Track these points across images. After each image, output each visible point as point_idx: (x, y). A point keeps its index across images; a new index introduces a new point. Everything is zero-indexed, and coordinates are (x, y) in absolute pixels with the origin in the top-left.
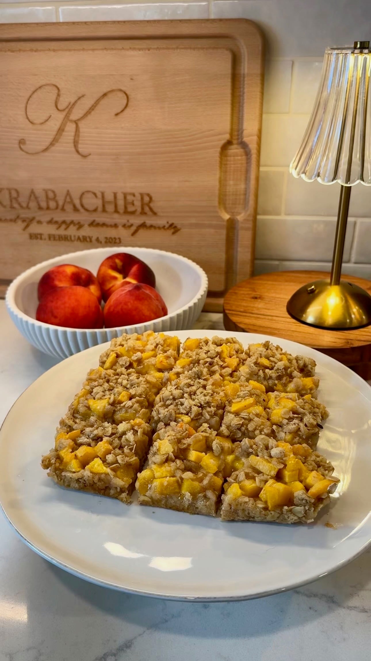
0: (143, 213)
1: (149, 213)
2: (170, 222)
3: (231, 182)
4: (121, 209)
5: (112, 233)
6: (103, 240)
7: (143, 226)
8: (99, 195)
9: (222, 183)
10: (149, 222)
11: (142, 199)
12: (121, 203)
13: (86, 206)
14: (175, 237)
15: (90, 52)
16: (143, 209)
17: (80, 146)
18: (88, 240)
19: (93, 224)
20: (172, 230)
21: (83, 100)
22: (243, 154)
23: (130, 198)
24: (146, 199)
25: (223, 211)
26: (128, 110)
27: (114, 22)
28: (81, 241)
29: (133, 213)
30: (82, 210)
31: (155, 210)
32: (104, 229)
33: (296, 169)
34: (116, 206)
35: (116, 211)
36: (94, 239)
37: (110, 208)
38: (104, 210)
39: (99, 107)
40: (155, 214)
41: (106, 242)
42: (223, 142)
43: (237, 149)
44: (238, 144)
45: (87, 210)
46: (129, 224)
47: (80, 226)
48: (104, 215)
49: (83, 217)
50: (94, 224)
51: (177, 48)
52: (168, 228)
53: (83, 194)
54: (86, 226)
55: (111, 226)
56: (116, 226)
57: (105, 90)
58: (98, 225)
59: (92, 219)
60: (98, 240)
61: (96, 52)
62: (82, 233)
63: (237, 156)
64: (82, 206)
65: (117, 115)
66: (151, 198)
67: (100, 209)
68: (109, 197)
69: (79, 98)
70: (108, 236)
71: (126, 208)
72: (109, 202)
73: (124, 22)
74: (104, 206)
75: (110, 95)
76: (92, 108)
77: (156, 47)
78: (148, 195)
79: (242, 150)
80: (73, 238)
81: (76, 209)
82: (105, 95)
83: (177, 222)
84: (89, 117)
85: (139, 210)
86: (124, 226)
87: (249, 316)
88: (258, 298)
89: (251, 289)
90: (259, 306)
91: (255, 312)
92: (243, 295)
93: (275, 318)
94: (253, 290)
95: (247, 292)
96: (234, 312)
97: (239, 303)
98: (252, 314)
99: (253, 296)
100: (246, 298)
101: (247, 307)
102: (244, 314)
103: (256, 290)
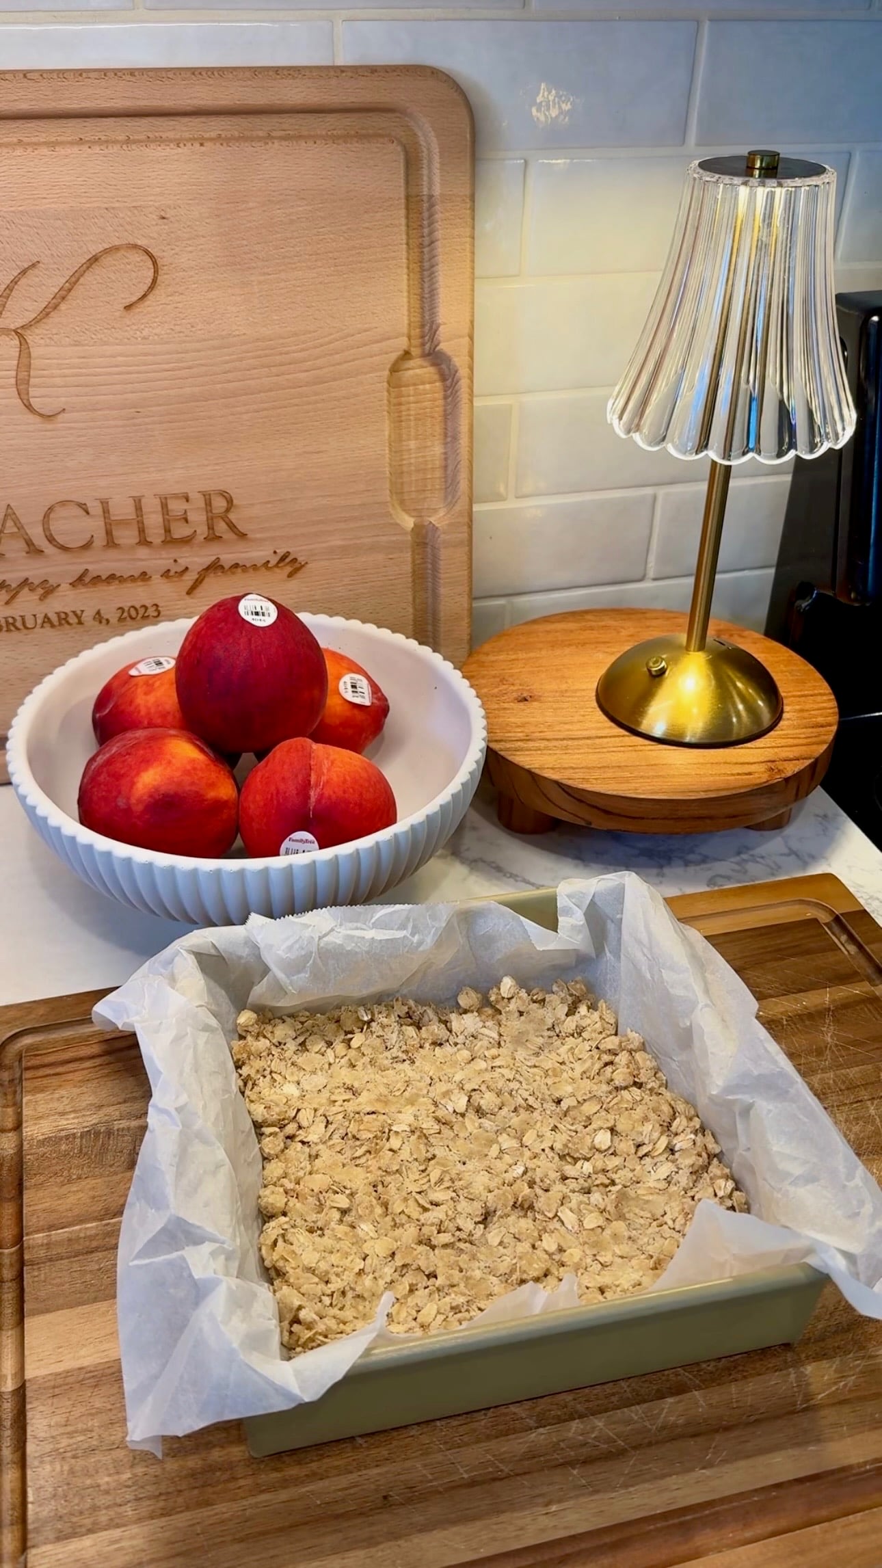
0: (213, 538)
1: (229, 536)
2: (281, 552)
3: (413, 444)
4: (156, 535)
5: (137, 595)
6: (111, 614)
7: (215, 567)
8: (95, 508)
9: (396, 445)
10: (227, 558)
11: (208, 503)
12: (154, 520)
13: (60, 539)
14: (294, 584)
15: (45, 151)
16: (211, 528)
17: (32, 392)
18: (73, 620)
19: (80, 581)
20: (289, 569)
21: (32, 278)
22: (436, 377)
23: (176, 507)
24: (219, 504)
25: (399, 510)
26: (159, 295)
27: (104, 73)
28: (53, 626)
29: (187, 541)
30: (49, 549)
31: (241, 527)
32: (113, 588)
33: (620, 418)
34: (142, 531)
35: (144, 542)
36: (88, 616)
37: (127, 536)
38: (111, 543)
39: (79, 291)
40: (242, 536)
41: (120, 619)
42: (394, 356)
43: (422, 367)
44: (424, 355)
45: (64, 549)
46: (180, 569)
47: (48, 590)
48: (112, 554)
49: (58, 567)
50: (87, 579)
51: (269, 137)
52: (277, 565)
53: (51, 509)
54: (65, 586)
55: (132, 579)
56: (144, 577)
57: (95, 249)
58: (97, 579)
59: (80, 569)
60: (99, 618)
61: (61, 151)
62: (55, 605)
63: (423, 383)
64: (51, 539)
65: (128, 308)
66: (230, 501)
67: (100, 540)
68: (122, 509)
69: (24, 272)
70: (126, 605)
71: (168, 530)
72: (123, 523)
73: (132, 72)
74: (109, 533)
75: (107, 260)
76: (63, 295)
77: (213, 134)
78: (223, 494)
79: (432, 370)
80: (30, 624)
81: (33, 550)
82: (95, 259)
83: (298, 550)
84: (55, 317)
85: (202, 531)
86: (166, 574)
87: (546, 748)
88: (528, 698)
89: (498, 680)
90: (548, 719)
91: (549, 735)
92: (495, 699)
93: (597, 741)
94: (503, 681)
95: (496, 690)
96: (508, 745)
97: (501, 720)
98: (548, 740)
99: (515, 695)
100: (506, 705)
101: (523, 725)
102: (531, 744)
103: (511, 679)
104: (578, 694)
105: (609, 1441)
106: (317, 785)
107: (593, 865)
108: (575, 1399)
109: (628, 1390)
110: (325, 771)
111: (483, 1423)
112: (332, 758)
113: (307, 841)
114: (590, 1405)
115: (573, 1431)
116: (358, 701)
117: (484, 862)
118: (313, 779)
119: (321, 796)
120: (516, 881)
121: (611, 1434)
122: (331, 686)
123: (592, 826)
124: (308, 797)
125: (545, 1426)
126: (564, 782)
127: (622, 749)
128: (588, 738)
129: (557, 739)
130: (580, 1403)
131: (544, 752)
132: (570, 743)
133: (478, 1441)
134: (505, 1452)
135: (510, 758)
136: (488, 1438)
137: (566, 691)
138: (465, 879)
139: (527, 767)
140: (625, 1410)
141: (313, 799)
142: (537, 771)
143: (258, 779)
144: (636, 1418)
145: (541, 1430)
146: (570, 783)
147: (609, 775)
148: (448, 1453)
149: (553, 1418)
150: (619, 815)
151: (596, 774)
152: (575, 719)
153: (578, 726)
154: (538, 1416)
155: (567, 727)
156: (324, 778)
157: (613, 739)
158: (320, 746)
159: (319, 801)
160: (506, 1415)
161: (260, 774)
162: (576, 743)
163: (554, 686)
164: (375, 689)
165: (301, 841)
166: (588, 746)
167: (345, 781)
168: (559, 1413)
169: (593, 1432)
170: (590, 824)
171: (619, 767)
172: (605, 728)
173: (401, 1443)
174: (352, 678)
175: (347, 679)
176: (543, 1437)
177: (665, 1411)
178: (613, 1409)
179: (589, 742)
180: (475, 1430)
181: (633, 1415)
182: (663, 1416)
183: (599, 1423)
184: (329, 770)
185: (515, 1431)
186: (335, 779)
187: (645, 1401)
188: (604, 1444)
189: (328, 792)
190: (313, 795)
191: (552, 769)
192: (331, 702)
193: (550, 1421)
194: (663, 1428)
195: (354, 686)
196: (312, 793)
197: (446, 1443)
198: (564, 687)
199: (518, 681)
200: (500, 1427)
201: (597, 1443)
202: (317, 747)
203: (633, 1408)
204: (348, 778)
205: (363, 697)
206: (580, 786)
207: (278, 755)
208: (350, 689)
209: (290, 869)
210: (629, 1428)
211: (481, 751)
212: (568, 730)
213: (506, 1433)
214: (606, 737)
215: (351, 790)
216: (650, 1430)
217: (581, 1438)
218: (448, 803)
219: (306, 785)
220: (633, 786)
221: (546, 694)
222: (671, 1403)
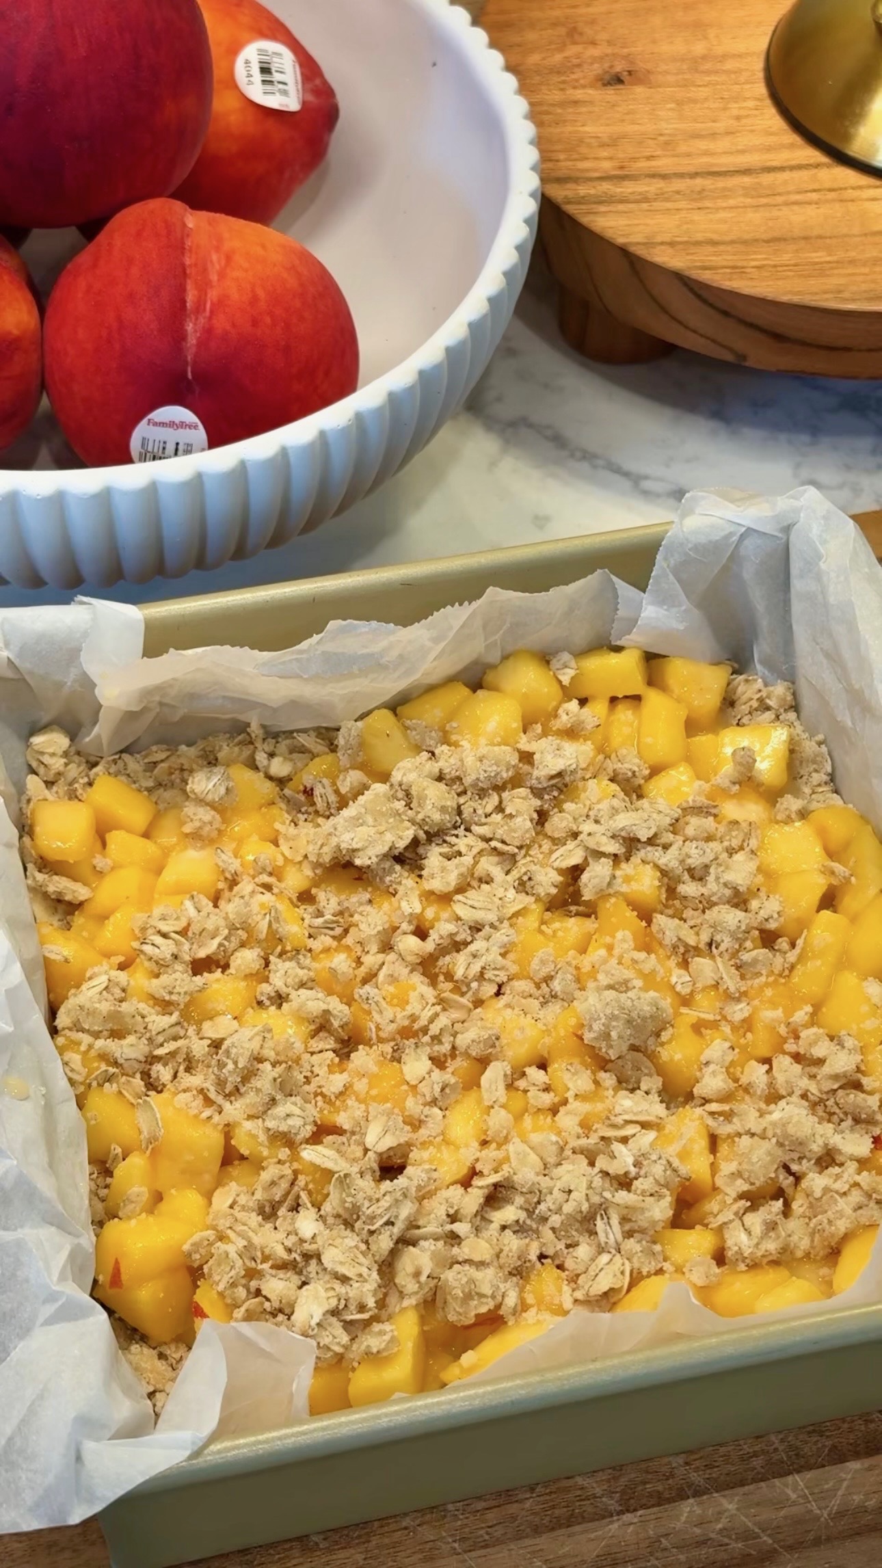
87: (661, 196)
88: (625, 76)
89: (562, 31)
90: (663, 126)
91: (664, 164)
92: (556, 79)
93: (767, 179)
94: (574, 34)
95: (558, 58)
96: (583, 190)
97: (570, 129)
98: (664, 177)
99: (597, 69)
100: (579, 94)
101: (614, 142)
102: (628, 188)
103: (588, 31)
104: (729, 65)
105: (747, 1535)
106: (199, 307)
107: (747, 432)
108: (687, 1463)
109: (781, 1448)
110: (214, 277)
111: (528, 1505)
112: (227, 246)
113: (182, 425)
114: (715, 1473)
115: (683, 1519)
116: (273, 101)
117: (530, 426)
118: (191, 297)
119: (209, 331)
120: (595, 467)
121: (750, 1524)
122: (218, 72)
123: (747, 364)
124: (181, 337)
125: (635, 1510)
126: (696, 274)
127: (814, 196)
128: (747, 172)
129: (681, 176)
130: (697, 1470)
131: (657, 205)
132: (707, 183)
133: (519, 1536)
134: (565, 1556)
135: (585, 220)
136: (537, 1531)
137: (704, 58)
138: (493, 464)
139: (620, 241)
140: (777, 1482)
141: (192, 340)
142: (641, 252)
143: (80, 295)
144: (793, 1496)
145: (628, 1517)
146: (706, 277)
147: (786, 258)
148: (466, 1556)
149: (650, 1495)
150: (803, 343)
151: (759, 257)
152: (720, 126)
153: (723, 144)
154: (623, 1492)
155: (703, 145)
156: (213, 295)
157: (796, 175)
158: (204, 215)
159: (202, 344)
160: (567, 1490)
161: (82, 283)
162: (721, 183)
163: (678, 46)
164: (309, 68)
165: (172, 424)
166: (747, 192)
167: (254, 300)
168: (660, 1488)
169: (718, 1520)
170: (744, 358)
171: (806, 238)
172: (782, 147)
173: (386, 1541)
174: (261, 52)
175: (252, 53)
176: (631, 1528)
177: (845, 1484)
178: (754, 1481)
179: (747, 180)
180: (513, 1518)
181: (789, 1492)
182: (840, 1493)
183: (729, 1505)
184: (222, 275)
185: (583, 1519)
186: (235, 295)
187: (810, 1468)
188: (737, 1540)
189: (221, 323)
190: (192, 329)
191: (672, 244)
192: (222, 104)
193: (644, 1501)
194: (840, 1514)
195: (265, 70)
196: (190, 327)
197: (463, 1540)
198: (699, 48)
199: (603, 36)
200: (557, 1512)
201: (726, 1540)
202: (194, 220)
203: (790, 1479)
204: (261, 293)
205: (285, 93)
206: (728, 284)
207: (118, 242)
208: (257, 77)
209: (152, 490)
210: (783, 1513)
211: (527, 221)
212: (707, 153)
213: (570, 1521)
214: (781, 169)
215: (268, 320)
216: (818, 1518)
217: (697, 1531)
218: (462, 343)
219: (178, 310)
220: (834, 281)
221: (663, 67)
222: (856, 1471)
